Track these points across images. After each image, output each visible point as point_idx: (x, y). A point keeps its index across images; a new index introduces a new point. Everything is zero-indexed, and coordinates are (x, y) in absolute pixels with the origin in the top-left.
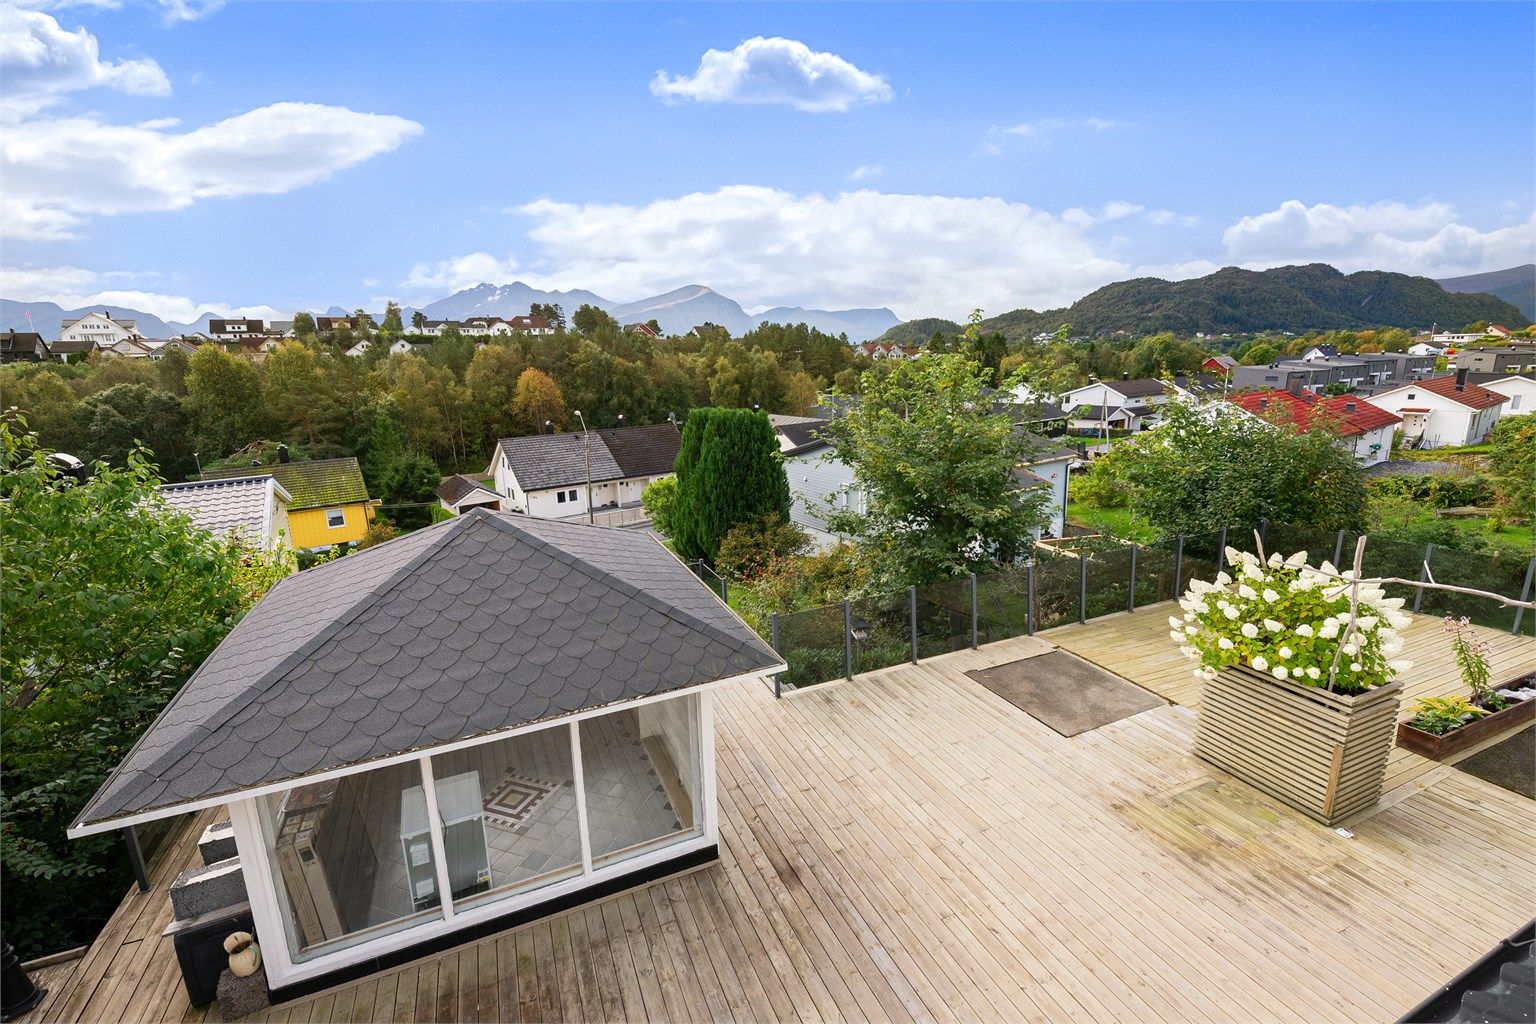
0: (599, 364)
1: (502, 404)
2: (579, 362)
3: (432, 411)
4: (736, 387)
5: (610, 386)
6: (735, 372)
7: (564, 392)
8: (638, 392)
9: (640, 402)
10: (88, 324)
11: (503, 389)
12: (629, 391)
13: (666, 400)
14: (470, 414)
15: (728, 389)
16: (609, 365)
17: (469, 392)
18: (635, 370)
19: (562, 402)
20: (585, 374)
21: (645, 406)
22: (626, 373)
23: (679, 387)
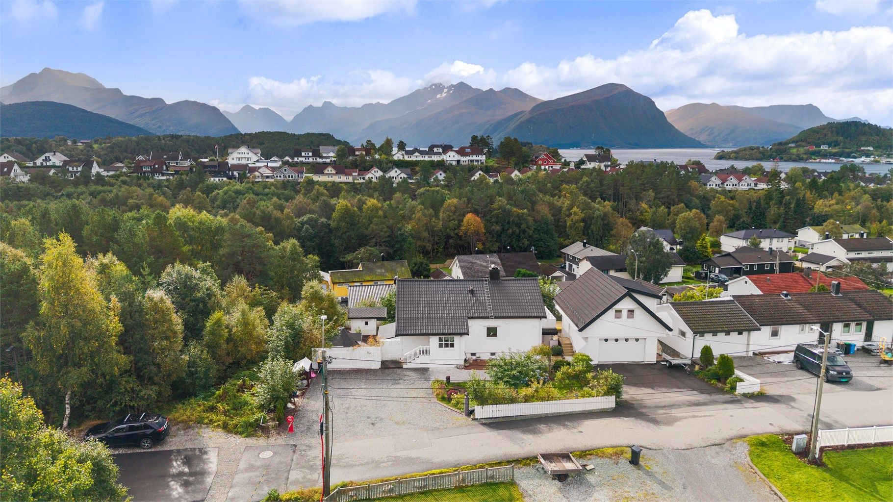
0: (504, 211)
1: (455, 229)
2: (495, 209)
3: (426, 234)
4: (582, 224)
5: (509, 223)
6: (582, 215)
7: (485, 225)
8: (523, 226)
9: (524, 231)
10: (240, 152)
11: (456, 222)
12: (519, 225)
13: (539, 231)
14: (440, 234)
15: (577, 225)
16: (509, 211)
17: (441, 223)
18: (523, 214)
19: (483, 230)
20: (497, 216)
21: (526, 234)
22: (518, 216)
23: (546, 224)
